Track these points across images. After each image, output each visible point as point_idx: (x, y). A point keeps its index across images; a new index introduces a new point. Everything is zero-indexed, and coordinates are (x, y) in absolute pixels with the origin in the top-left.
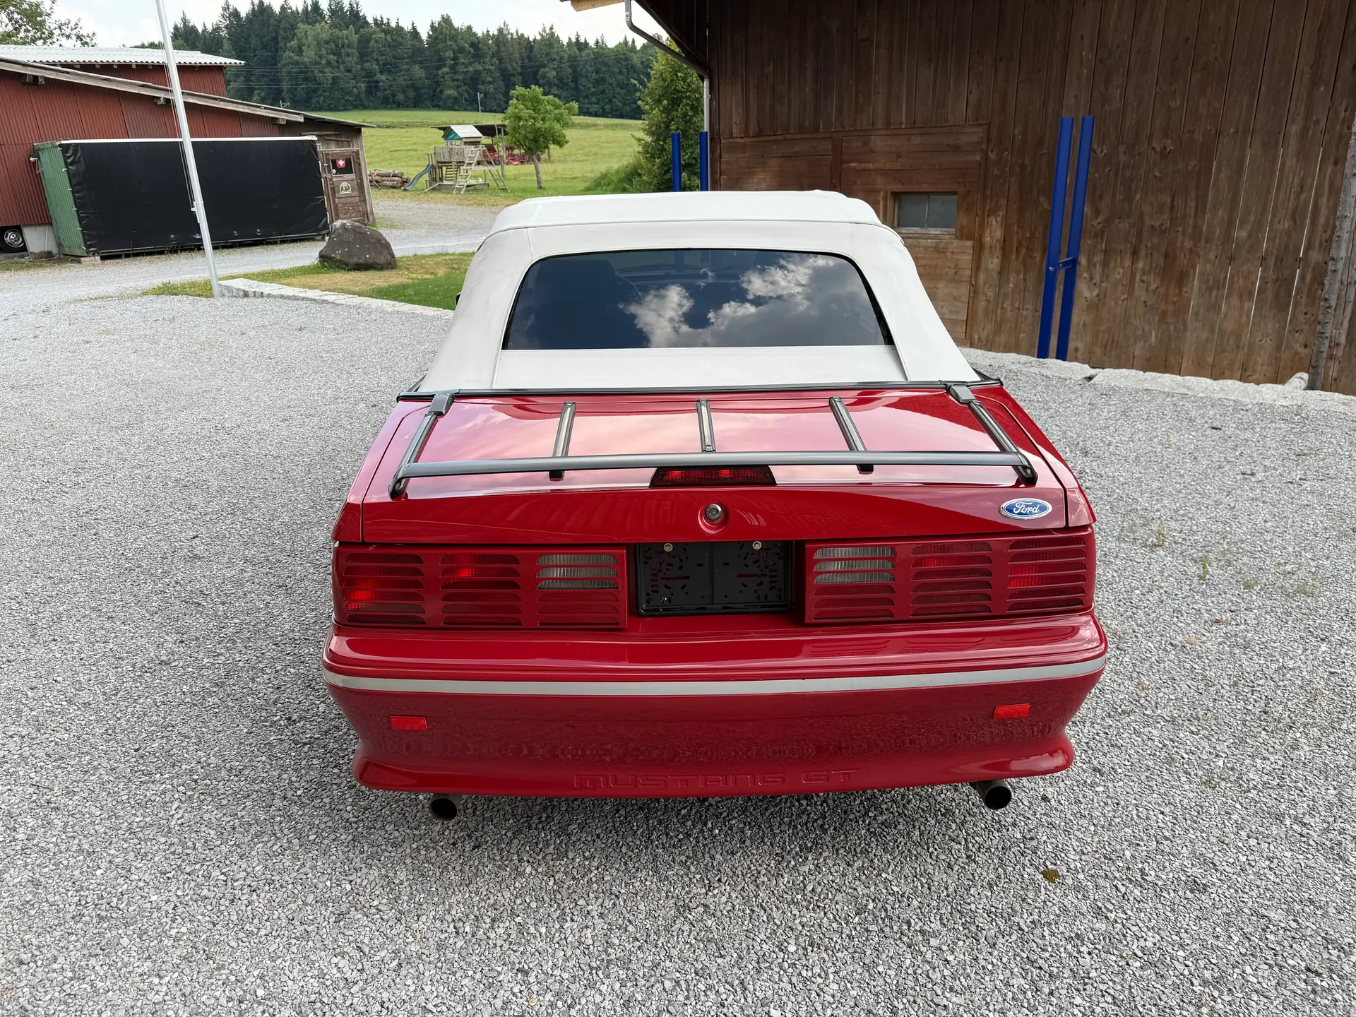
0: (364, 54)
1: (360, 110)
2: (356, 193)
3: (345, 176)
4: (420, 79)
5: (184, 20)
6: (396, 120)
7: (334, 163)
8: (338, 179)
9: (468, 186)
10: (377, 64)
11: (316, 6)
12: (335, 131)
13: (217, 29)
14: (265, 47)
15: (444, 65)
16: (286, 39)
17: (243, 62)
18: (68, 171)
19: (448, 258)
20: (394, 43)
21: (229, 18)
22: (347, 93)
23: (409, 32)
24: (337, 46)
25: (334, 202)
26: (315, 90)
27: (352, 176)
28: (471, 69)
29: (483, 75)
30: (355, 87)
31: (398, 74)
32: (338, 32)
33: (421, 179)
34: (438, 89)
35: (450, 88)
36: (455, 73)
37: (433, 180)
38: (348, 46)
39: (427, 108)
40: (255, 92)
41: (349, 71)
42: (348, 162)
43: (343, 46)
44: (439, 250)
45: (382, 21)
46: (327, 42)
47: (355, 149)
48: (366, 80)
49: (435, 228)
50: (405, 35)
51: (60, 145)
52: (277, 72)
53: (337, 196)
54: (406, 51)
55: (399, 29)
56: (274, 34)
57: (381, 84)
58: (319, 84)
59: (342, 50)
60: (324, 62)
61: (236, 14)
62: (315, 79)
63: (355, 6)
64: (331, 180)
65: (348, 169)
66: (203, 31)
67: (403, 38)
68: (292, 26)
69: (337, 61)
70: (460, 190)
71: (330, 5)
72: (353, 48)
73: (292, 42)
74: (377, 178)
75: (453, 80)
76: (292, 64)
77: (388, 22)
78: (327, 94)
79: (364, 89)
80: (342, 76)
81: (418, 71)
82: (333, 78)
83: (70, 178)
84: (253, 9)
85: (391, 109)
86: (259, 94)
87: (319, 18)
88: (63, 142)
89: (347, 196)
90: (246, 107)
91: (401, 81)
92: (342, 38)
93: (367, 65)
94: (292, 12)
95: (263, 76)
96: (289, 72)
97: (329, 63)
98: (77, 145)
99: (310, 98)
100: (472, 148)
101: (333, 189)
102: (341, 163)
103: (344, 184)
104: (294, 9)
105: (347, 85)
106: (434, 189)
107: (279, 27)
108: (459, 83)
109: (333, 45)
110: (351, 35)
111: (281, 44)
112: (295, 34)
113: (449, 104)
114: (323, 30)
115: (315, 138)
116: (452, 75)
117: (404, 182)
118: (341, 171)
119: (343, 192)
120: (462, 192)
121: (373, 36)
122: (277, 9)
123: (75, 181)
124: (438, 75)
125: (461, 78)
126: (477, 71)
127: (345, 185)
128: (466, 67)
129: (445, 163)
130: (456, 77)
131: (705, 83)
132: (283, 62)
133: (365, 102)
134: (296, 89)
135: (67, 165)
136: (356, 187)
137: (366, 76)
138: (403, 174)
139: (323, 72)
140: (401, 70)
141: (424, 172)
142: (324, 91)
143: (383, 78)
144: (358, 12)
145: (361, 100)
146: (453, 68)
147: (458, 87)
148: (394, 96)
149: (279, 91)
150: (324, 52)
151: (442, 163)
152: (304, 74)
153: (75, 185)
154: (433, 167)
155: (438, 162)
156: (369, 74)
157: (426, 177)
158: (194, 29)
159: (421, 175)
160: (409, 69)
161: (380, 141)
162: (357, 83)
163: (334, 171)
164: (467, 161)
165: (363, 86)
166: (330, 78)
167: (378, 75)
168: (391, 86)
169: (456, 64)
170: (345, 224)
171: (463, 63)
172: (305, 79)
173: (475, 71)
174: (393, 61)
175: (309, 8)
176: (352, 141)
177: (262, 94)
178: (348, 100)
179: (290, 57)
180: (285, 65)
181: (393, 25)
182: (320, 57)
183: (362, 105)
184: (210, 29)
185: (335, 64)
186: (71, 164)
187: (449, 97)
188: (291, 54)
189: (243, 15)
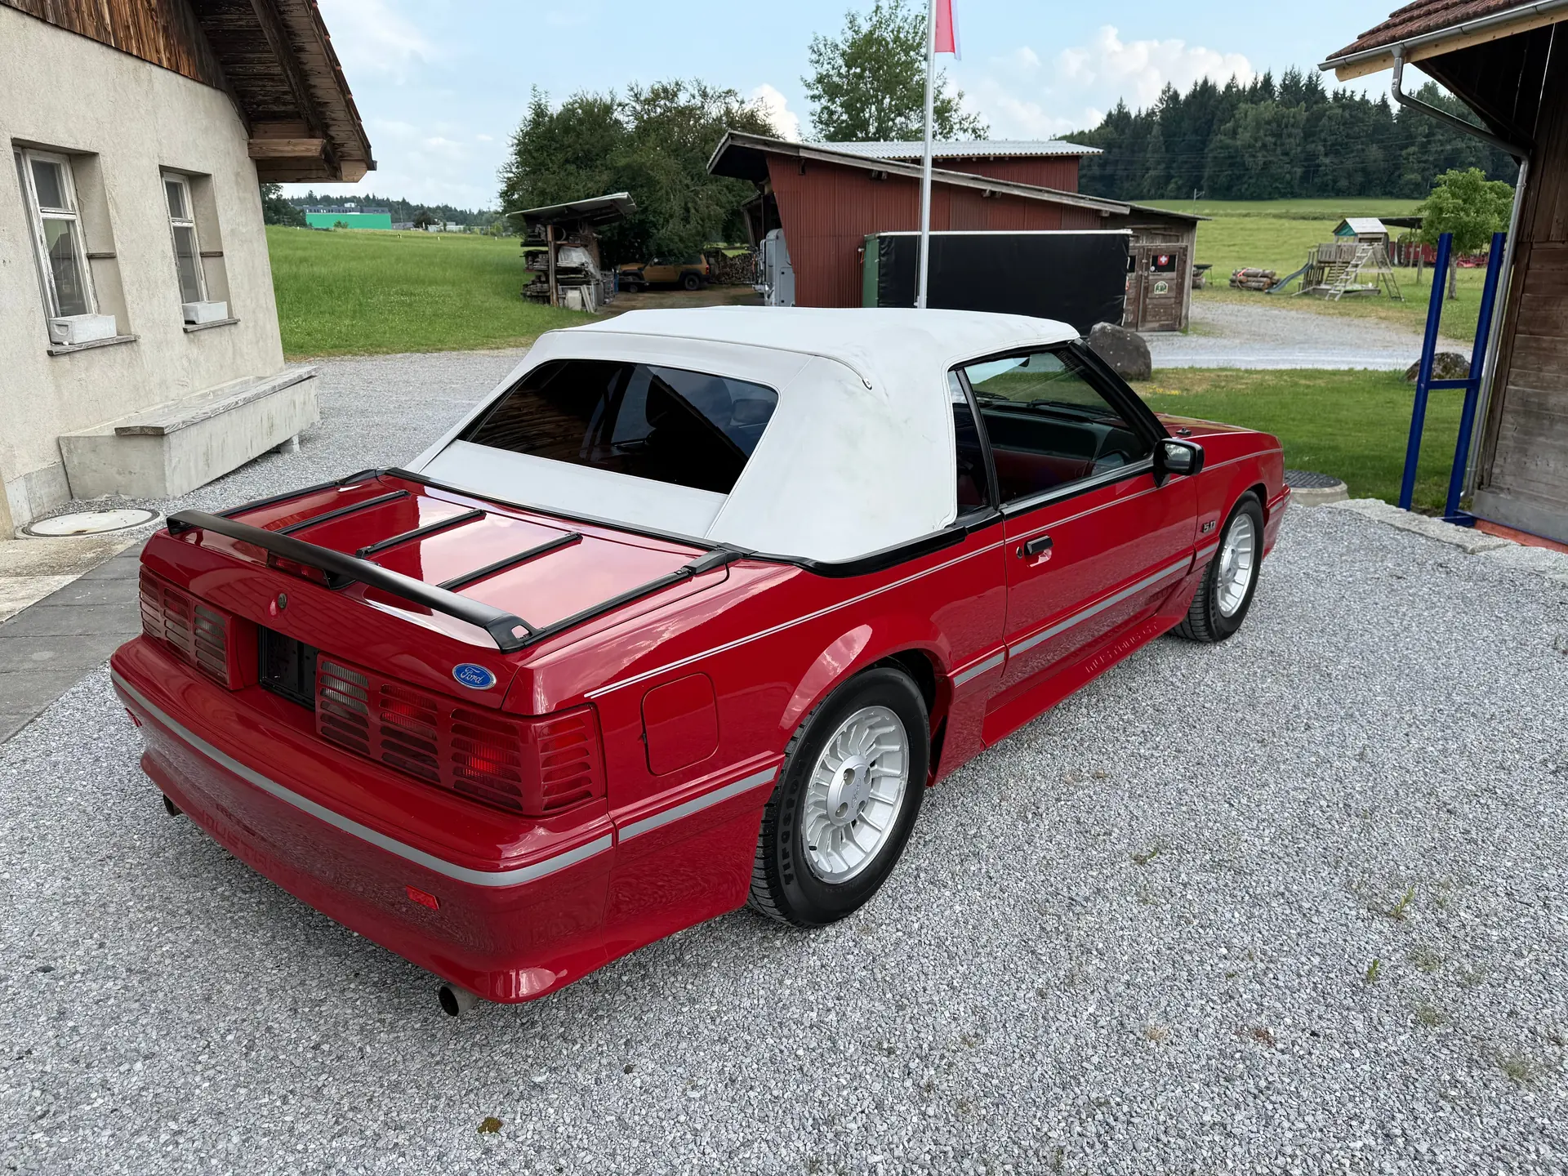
0: (1309, 135)
1: (1289, 199)
2: (1173, 294)
3: (1165, 274)
4: (1375, 161)
5: (1120, 106)
6: (1327, 211)
7: (1155, 259)
8: (1156, 277)
9: (1346, 292)
10: (1324, 146)
11: (1267, 80)
12: (1166, 223)
13: (1151, 114)
14: (1196, 132)
15: (1413, 144)
16: (1223, 121)
17: (1101, 151)
18: (879, 262)
19: (1229, 373)
20: (1352, 120)
21: (1167, 101)
22: (1276, 180)
23: (1376, 106)
24: (1279, 126)
25: (1144, 302)
26: (1239, 177)
27: (1173, 275)
28: (1449, 147)
29: (1464, 155)
30: (1289, 173)
31: (1347, 156)
32: (1285, 110)
33: (1292, 281)
34: (1397, 173)
35: (1413, 171)
36: (1424, 153)
37: (1308, 282)
38: (1293, 126)
39: (1376, 197)
40: (1173, 180)
41: (1286, 154)
42: (1172, 258)
43: (1286, 127)
44: (1222, 365)
45: (1344, 94)
46: (1268, 123)
47: (1184, 244)
48: (1306, 164)
49: (1257, 337)
50: (1370, 109)
51: (879, 237)
52: (1203, 158)
53: (1149, 295)
54: (1365, 128)
55: (1364, 102)
56: (1210, 117)
57: (1323, 168)
58: (1247, 170)
59: (1285, 131)
60: (1259, 144)
61: (1176, 95)
62: (1243, 164)
63: (1315, 79)
64: (1147, 278)
65: (1170, 267)
66: (1136, 117)
67: (1365, 113)
68: (1232, 106)
69: (1275, 144)
70: (1334, 295)
71: (1284, 80)
72: (1298, 127)
73: (1228, 125)
74: (1242, 277)
75: (1419, 162)
76: (1221, 148)
77: (1352, 96)
78: (1253, 181)
79: (1298, 175)
80: (1276, 160)
81: (1374, 152)
82: (1264, 163)
83: (879, 268)
84: (1195, 89)
85: (1328, 197)
86: (1176, 183)
87: (1267, 96)
88: (882, 234)
89: (1161, 297)
90: (1070, 198)
91: (1349, 164)
92: (1288, 117)
93: (1310, 147)
94: (1238, 90)
95: (1186, 162)
96: (1215, 158)
97: (1264, 146)
98: (893, 236)
99: (1232, 186)
100: (1365, 246)
101: (1146, 289)
102: (1163, 260)
103: (1160, 284)
104: (1241, 87)
105: (1279, 170)
106: (1306, 294)
107: (1217, 108)
108: (1426, 166)
109: (1274, 125)
110: (1300, 114)
111: (1215, 127)
112: (1233, 116)
113: (1407, 191)
114: (1266, 109)
115: (1129, 232)
116: (1420, 155)
117: (1272, 284)
118: (1160, 268)
119: (1158, 292)
120: (1336, 299)
121: (1328, 113)
122: (1221, 88)
123: (883, 271)
124: (1400, 155)
125: (1431, 159)
126: (1457, 149)
127: (1162, 285)
128: (1441, 145)
129: (1329, 263)
130: (1425, 157)
131: (1522, 166)
132: (1212, 146)
133: (1297, 190)
134: (1218, 176)
135: (880, 255)
136: (1174, 287)
137: (1306, 160)
138: (1274, 274)
139: (1254, 156)
140: (1352, 151)
141: (1299, 273)
142: (1250, 178)
143: (1327, 161)
144: (1316, 86)
145: (1292, 187)
146: (1424, 148)
147: (1424, 170)
148: (1335, 181)
149: (1199, 178)
150: (1262, 133)
151: (1325, 262)
152: (1233, 160)
153: (883, 275)
154: (1312, 267)
155: (1320, 262)
156: (1311, 157)
157: (1301, 279)
158: (1127, 115)
159: (1293, 277)
160: (1363, 150)
161: (1298, 235)
162: (1293, 167)
163: (1153, 268)
164: (1353, 262)
165: (1299, 171)
166: (1261, 163)
167: (1321, 158)
168: (1334, 170)
169: (1429, 142)
170: (1105, 328)
171: (1440, 141)
172: (1231, 165)
173: (1453, 150)
174: (1346, 140)
175: (1259, 85)
176: (1182, 236)
177: (1180, 182)
178: (1277, 188)
179: (1221, 141)
180: (1212, 150)
181: (1357, 98)
182: (1256, 140)
183: (1292, 193)
184: (1143, 114)
185: (1272, 147)
186: (883, 255)
187: (1409, 182)
188: (1223, 137)
189: (1182, 97)
